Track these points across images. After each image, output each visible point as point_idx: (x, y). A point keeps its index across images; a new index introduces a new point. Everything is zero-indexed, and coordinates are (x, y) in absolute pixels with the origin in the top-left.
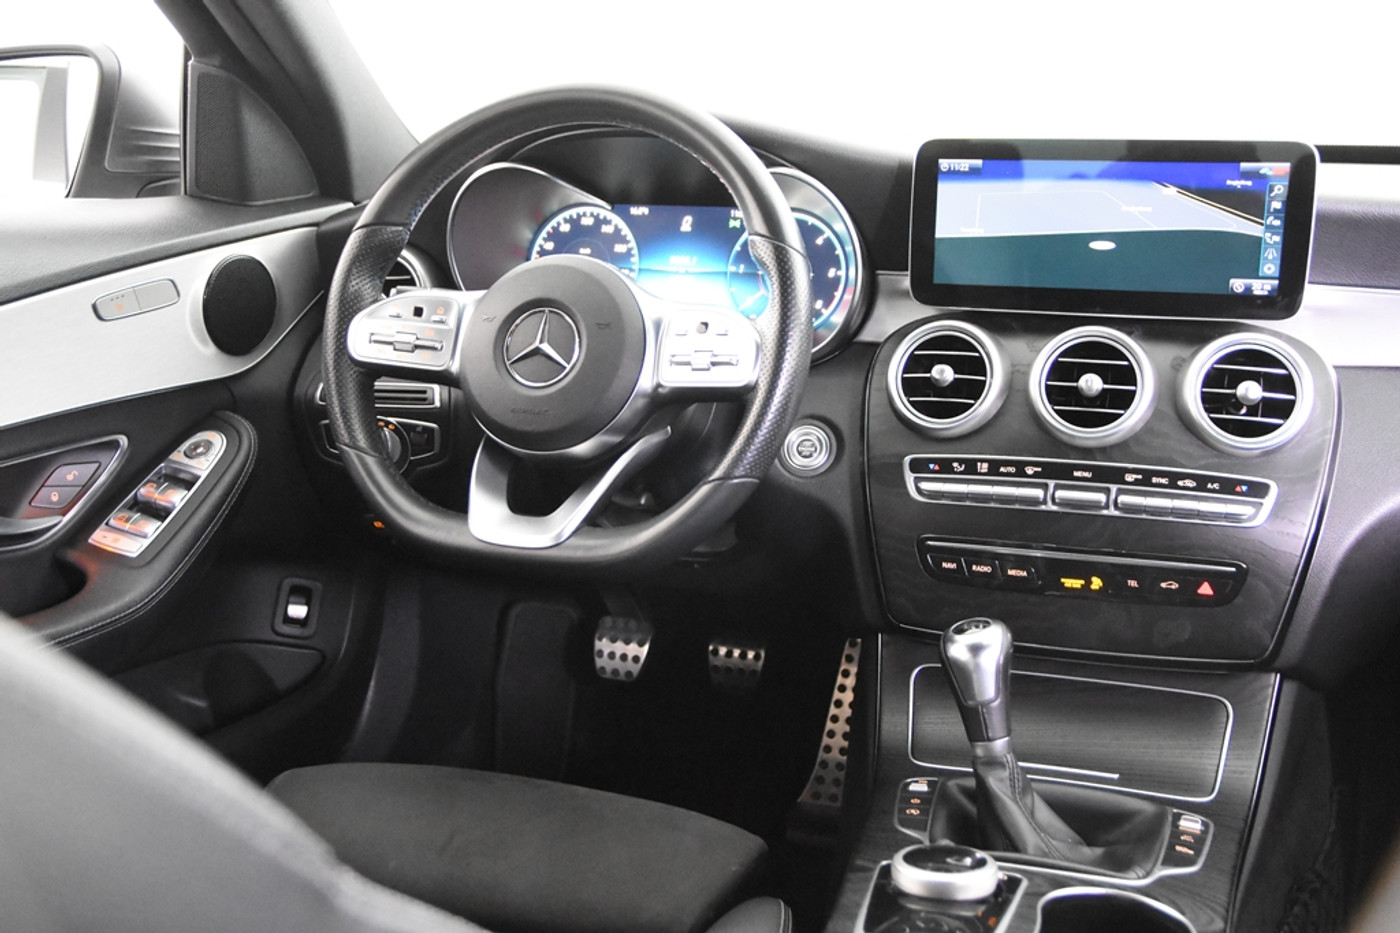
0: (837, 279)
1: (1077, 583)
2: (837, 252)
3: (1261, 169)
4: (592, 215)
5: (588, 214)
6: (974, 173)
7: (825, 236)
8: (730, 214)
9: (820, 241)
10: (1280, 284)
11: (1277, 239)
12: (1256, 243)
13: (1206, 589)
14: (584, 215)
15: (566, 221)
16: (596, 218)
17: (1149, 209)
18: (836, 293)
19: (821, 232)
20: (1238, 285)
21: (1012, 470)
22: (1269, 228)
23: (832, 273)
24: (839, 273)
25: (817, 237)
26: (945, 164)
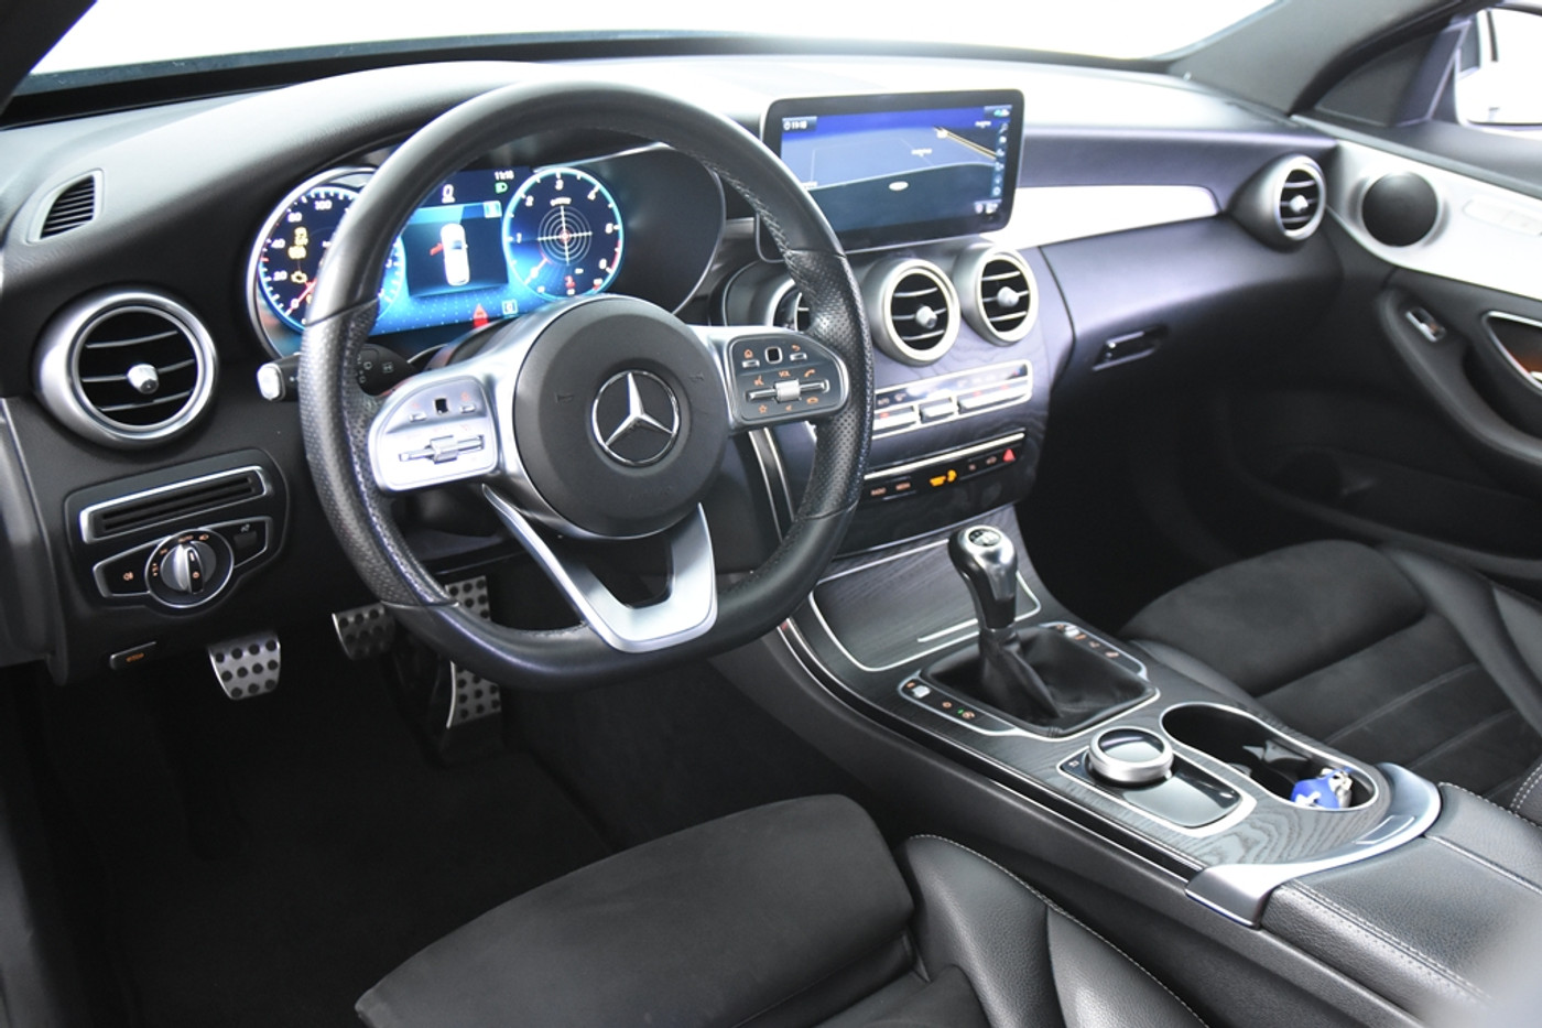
0: (615, 233)
1: (937, 481)
2: (610, 206)
3: (994, 111)
4: (328, 196)
5: (323, 196)
6: (810, 131)
7: (596, 190)
8: (494, 177)
9: (592, 196)
10: (1003, 201)
11: (1002, 166)
12: (989, 171)
13: (1009, 456)
14: (318, 197)
15: (295, 209)
16: (334, 199)
17: (929, 151)
18: (616, 250)
19: (591, 186)
20: (979, 207)
21: (886, 400)
22: (999, 159)
23: (609, 228)
24: (616, 227)
25: (588, 192)
26: (788, 123)
